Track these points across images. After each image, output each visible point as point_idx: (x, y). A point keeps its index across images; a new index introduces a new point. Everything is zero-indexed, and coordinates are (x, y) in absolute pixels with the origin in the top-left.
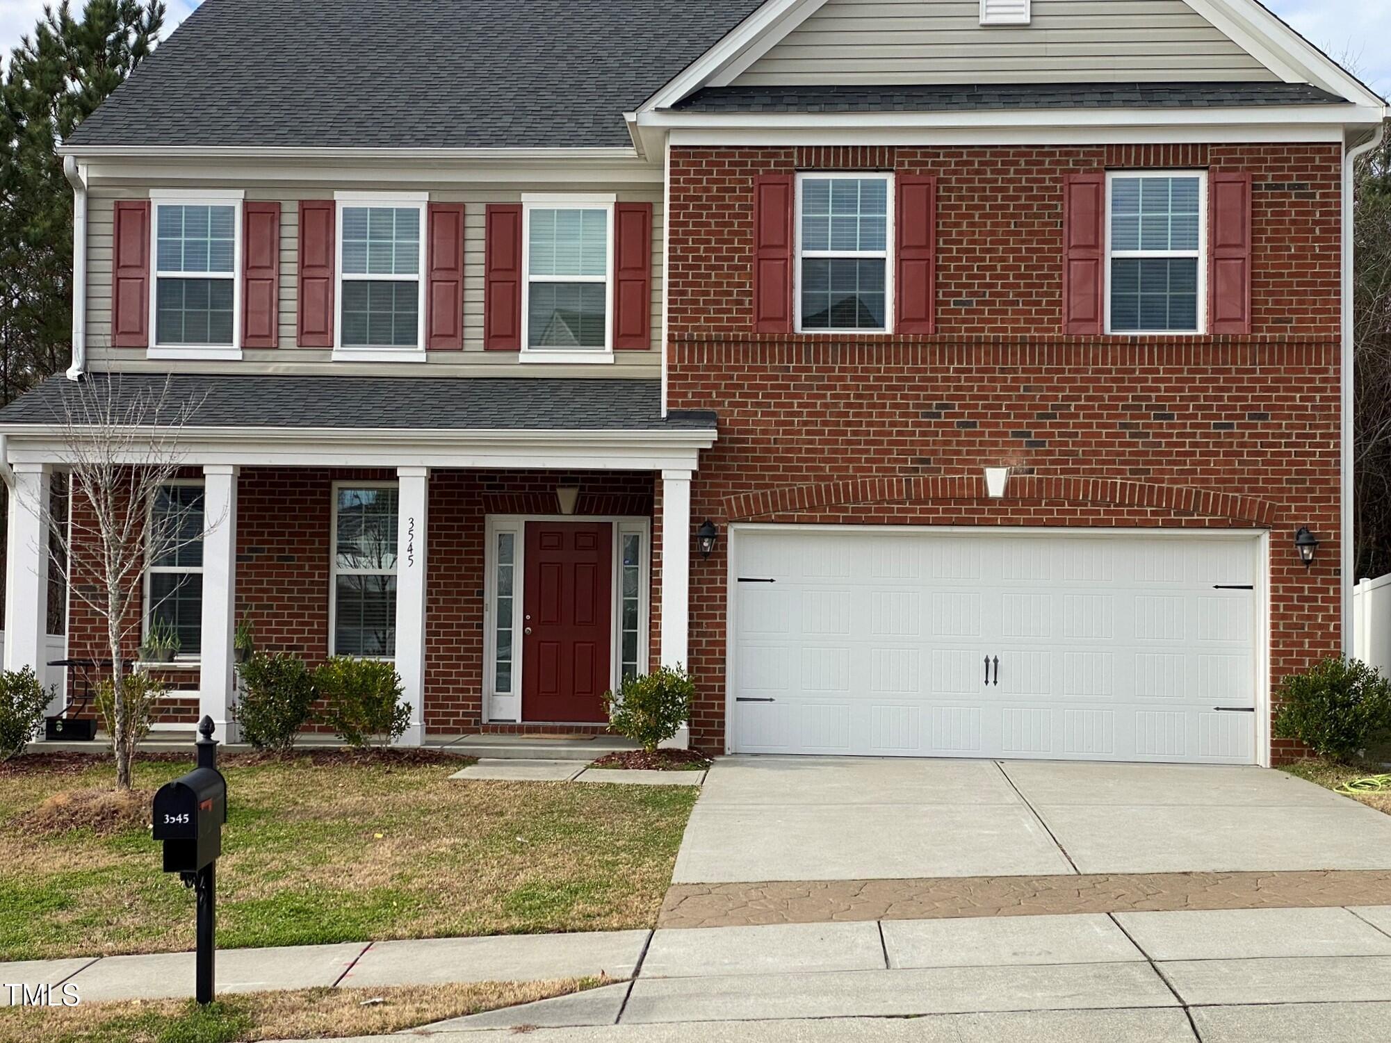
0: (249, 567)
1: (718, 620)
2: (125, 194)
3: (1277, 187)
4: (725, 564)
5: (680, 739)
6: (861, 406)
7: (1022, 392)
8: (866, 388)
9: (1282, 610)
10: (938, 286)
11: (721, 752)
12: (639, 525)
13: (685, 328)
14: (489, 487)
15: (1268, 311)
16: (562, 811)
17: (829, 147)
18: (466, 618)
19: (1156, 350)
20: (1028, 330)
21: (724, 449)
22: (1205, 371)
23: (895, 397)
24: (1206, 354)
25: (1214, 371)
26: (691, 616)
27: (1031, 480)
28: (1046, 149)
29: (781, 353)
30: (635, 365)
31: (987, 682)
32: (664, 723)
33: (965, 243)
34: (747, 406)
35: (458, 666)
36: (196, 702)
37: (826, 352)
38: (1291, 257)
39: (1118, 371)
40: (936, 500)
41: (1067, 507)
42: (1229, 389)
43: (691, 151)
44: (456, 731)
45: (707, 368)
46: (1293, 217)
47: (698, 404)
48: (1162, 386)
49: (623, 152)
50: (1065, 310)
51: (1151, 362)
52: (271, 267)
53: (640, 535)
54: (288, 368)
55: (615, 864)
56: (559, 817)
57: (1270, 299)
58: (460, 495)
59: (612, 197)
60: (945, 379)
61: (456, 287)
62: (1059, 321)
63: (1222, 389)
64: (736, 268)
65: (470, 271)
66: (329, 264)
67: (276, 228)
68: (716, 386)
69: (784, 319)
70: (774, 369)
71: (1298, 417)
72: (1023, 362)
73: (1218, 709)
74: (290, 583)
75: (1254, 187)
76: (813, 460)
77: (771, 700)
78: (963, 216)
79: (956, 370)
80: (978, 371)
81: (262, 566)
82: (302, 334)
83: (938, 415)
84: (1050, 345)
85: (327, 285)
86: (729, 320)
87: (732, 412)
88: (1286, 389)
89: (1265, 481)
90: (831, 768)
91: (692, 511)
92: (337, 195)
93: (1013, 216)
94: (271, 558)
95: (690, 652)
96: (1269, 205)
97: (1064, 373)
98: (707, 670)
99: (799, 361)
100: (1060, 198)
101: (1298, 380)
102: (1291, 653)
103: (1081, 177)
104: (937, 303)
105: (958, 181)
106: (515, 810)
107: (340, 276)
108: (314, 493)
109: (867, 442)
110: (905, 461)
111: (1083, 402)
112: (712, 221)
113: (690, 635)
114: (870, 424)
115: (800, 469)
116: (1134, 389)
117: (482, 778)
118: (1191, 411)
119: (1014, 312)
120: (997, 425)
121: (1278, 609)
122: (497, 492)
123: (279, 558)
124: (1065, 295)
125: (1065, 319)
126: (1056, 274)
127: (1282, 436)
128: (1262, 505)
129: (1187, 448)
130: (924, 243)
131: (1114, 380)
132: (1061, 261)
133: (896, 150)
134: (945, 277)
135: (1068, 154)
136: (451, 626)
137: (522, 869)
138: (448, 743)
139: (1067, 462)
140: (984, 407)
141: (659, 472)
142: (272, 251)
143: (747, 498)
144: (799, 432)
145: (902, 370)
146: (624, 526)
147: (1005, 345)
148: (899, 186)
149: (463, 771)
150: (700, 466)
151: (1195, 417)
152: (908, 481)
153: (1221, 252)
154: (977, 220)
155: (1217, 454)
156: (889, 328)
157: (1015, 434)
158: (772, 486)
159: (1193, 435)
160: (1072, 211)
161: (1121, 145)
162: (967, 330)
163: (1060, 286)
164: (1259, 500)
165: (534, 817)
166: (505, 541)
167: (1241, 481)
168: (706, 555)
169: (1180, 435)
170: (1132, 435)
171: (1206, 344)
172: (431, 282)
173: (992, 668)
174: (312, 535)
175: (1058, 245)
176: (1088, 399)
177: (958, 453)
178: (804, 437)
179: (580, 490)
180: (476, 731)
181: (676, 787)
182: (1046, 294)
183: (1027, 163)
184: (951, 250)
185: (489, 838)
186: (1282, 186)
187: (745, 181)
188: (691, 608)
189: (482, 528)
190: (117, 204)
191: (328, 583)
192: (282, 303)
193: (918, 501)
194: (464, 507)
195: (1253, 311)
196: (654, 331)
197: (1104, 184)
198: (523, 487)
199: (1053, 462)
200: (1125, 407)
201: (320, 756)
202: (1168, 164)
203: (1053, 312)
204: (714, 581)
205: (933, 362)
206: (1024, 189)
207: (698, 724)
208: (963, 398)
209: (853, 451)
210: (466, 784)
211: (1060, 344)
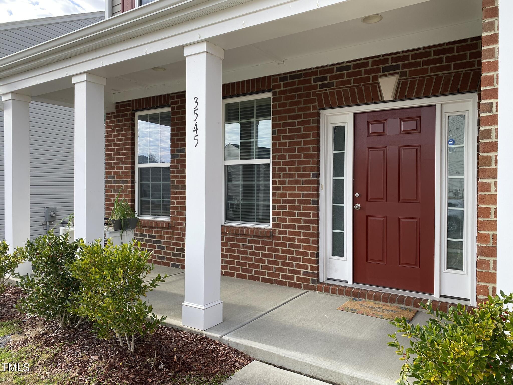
12: (463, 103)
14: (321, 86)
18: (305, 195)
35: (299, 234)
53: (466, 114)
122: (327, 90)
136: (293, 202)
146: (447, 106)
179: (401, 76)
180: (315, 288)
189: (318, 122)
194: (303, 106)
198: (349, 82)
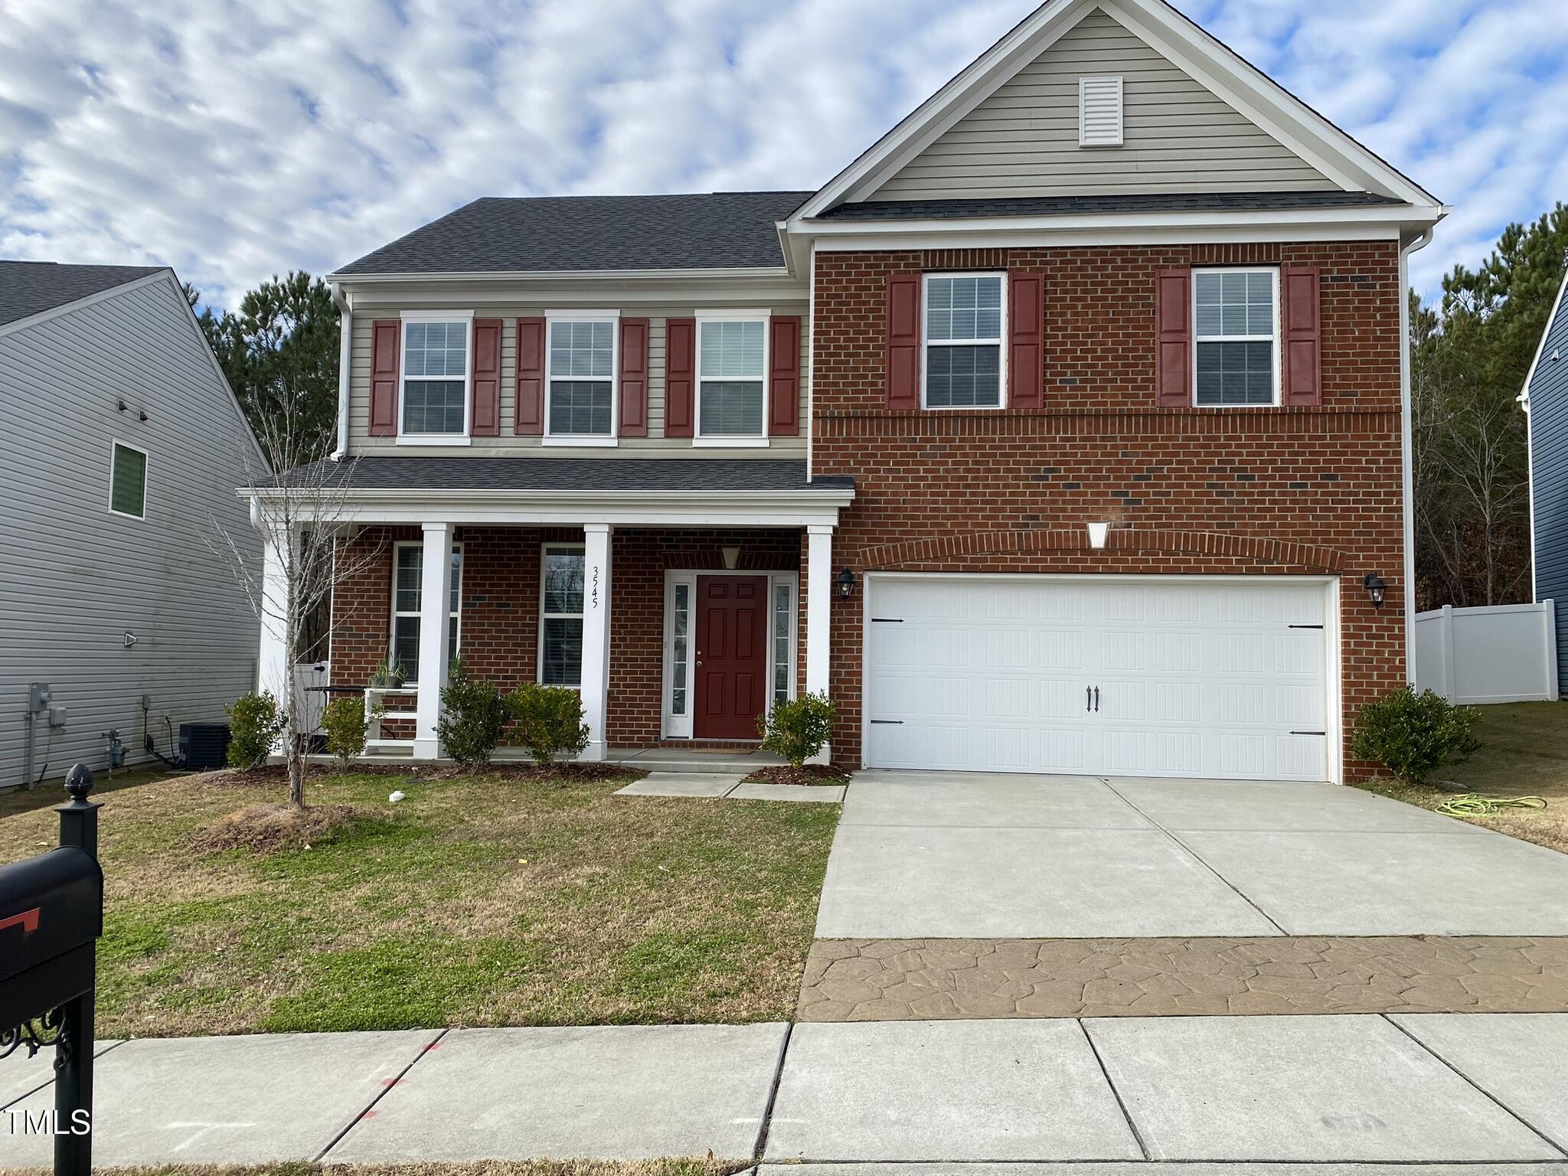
0: (474, 612)
1: (855, 654)
2: (383, 315)
3: (1342, 279)
4: (861, 606)
5: (823, 757)
6: (978, 471)
7: (1120, 457)
8: (983, 455)
9: (1352, 646)
10: (1046, 367)
11: (858, 767)
12: (789, 578)
13: (827, 407)
14: (667, 547)
15: (1336, 386)
16: (710, 832)
17: (951, 250)
18: (649, 653)
19: (1238, 420)
20: (1125, 404)
21: (860, 509)
22: (1281, 438)
23: (1008, 463)
24: (1283, 423)
25: (1290, 438)
26: (832, 651)
27: (1129, 533)
28: (1139, 249)
29: (909, 426)
30: (786, 448)
31: (1089, 709)
32: (809, 743)
33: (1069, 329)
34: (880, 472)
35: (641, 693)
36: (414, 721)
37: (948, 425)
38: (1355, 339)
39: (1205, 438)
40: (1044, 551)
41: (1161, 556)
42: (1303, 454)
43: (833, 256)
44: (639, 746)
45: (846, 440)
46: (1356, 304)
47: (838, 470)
48: (1244, 451)
49: (775, 271)
50: (1158, 385)
51: (1234, 430)
52: (494, 371)
53: (790, 584)
54: (507, 452)
55: (754, 905)
56: (707, 839)
57: (1338, 375)
58: (644, 553)
59: (768, 312)
60: (1052, 447)
61: (642, 386)
62: (1153, 395)
63: (1297, 454)
64: (871, 355)
65: (654, 373)
66: (540, 368)
67: (499, 340)
68: (854, 456)
69: (912, 397)
70: (903, 440)
71: (1365, 477)
72: (1121, 431)
73: (1293, 733)
74: (507, 625)
75: (1322, 279)
76: (937, 517)
77: (901, 722)
78: (1068, 307)
79: (1062, 439)
80: (1082, 439)
81: (483, 612)
82: (518, 424)
83: (1047, 478)
84: (1145, 416)
85: (538, 385)
86: (865, 399)
87: (867, 477)
88: (1353, 453)
89: (1336, 533)
90: (957, 785)
91: (833, 561)
92: (548, 313)
93: (1111, 306)
94: (491, 605)
95: (831, 681)
96: (1335, 295)
97: (1157, 441)
98: (846, 697)
99: (925, 433)
100: (1153, 290)
101: (1363, 445)
102: (1361, 684)
103: (1170, 272)
104: (1046, 381)
105: (1063, 276)
106: (665, 831)
107: (549, 378)
108: (526, 552)
109: (984, 502)
110: (1017, 517)
111: (1174, 466)
112: (851, 315)
113: (831, 666)
114: (986, 486)
115: (925, 525)
116: (1219, 454)
117: (643, 794)
118: (1270, 473)
119: (1113, 388)
120: (1098, 486)
121: (1350, 646)
122: (673, 551)
123: (498, 605)
124: (1158, 372)
125: (1158, 393)
126: (1150, 355)
127: (1350, 494)
128: (1334, 554)
129: (1267, 505)
130: (1034, 330)
131: (1202, 446)
132: (1154, 344)
133: (1009, 251)
134: (1052, 359)
135: (1158, 253)
137: (653, 911)
138: (628, 759)
139: (1161, 517)
140: (1087, 470)
141: (805, 528)
142: (495, 358)
143: (880, 550)
144: (924, 494)
145: (1014, 440)
146: (776, 578)
147: (1105, 416)
148: (1012, 283)
149: (631, 785)
150: (840, 523)
151: (1274, 477)
152: (1020, 535)
153: (1294, 335)
154: (1079, 310)
155: (1293, 510)
156: (1003, 404)
157: (1114, 494)
158: (901, 540)
159: (1273, 494)
160: (1163, 301)
161: (1204, 245)
162: (1071, 404)
163: (1153, 365)
164: (1331, 549)
165: (683, 839)
166: (682, 592)
167: (1315, 533)
168: (845, 598)
169: (1260, 494)
170: (1219, 494)
171: (1283, 415)
172: (621, 383)
173: (1093, 697)
174: (525, 586)
175: (1151, 331)
176: (1179, 462)
177: (1064, 510)
178: (928, 497)
179: (741, 549)
180: (655, 746)
181: (819, 804)
182: (1140, 373)
183: (1123, 261)
184: (1057, 336)
185: (630, 867)
186: (1346, 279)
187: (879, 281)
188: (832, 643)
189: (662, 580)
190: (375, 323)
191: (537, 626)
192: (503, 400)
193: (1029, 552)
194: (647, 563)
195: (1323, 386)
196: (802, 421)
197: (1190, 277)
198: (695, 547)
199: (1148, 518)
200: (1211, 470)
201: (509, 770)
202: (1246, 260)
203: (1147, 388)
204: (851, 621)
205: (1041, 433)
206: (1120, 283)
207: (839, 743)
208: (1068, 463)
209: (971, 510)
210: (628, 799)
211: (1153, 415)
